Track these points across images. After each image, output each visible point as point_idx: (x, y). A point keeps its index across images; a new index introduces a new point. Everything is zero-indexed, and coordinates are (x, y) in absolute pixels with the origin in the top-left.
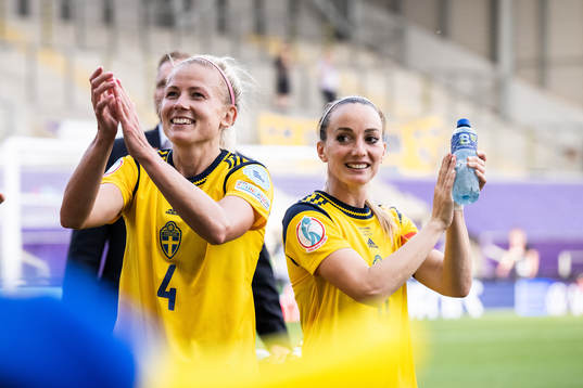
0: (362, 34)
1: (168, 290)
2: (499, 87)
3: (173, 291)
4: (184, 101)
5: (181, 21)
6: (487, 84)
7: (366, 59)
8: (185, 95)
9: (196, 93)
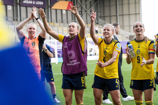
3: (105, 60)
7: (101, 26)
8: (106, 30)
9: (108, 30)
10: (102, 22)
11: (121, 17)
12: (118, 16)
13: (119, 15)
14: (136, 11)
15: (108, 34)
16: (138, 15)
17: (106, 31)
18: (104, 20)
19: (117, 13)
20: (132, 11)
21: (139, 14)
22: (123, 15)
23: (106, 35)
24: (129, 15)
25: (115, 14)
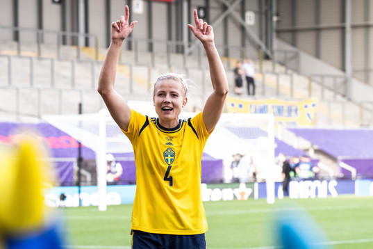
0: (277, 56)
1: (168, 177)
2: (346, 82)
3: (171, 178)
4: (168, 98)
5: (187, 50)
6: (339, 81)
7: (279, 69)
8: (168, 95)
9: (174, 95)
10: (285, 52)
11: (360, 33)
12: (348, 29)
13: (354, 27)
18: (294, 44)
19: (343, 19)
22: (367, 27)
25: (337, 23)
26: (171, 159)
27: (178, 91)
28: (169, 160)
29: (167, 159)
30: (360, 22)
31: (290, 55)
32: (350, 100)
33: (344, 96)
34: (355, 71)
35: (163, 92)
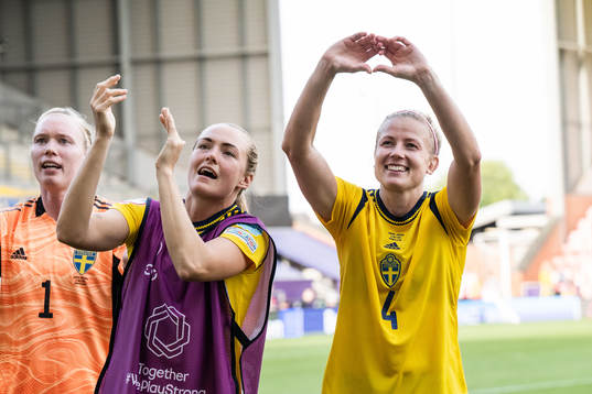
1: (389, 313)
3: (394, 314)
8: (400, 145)
9: (410, 145)
10: (18, 106)
11: (146, 73)
12: (126, 66)
13: (136, 63)
14: (242, 40)
15: (410, 166)
16: (254, 67)
17: (399, 150)
18: (31, 91)
19: (116, 49)
20: (219, 39)
21: (265, 55)
22: (158, 63)
23: (395, 174)
24: (200, 60)
25: (105, 56)
26: (394, 276)
27: (419, 139)
28: (390, 278)
29: (387, 276)
30: (145, 53)
31: (25, 111)
32: (133, 185)
33: (123, 178)
34: (140, 138)
35: (391, 138)
